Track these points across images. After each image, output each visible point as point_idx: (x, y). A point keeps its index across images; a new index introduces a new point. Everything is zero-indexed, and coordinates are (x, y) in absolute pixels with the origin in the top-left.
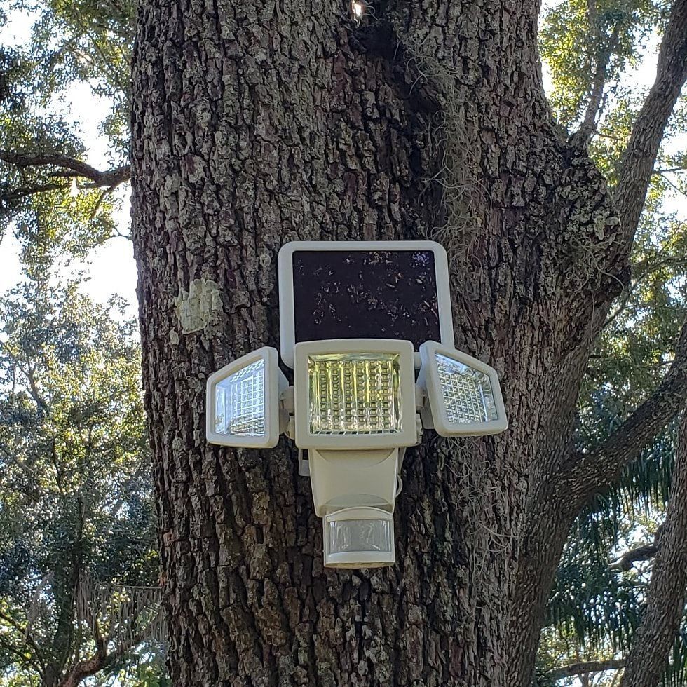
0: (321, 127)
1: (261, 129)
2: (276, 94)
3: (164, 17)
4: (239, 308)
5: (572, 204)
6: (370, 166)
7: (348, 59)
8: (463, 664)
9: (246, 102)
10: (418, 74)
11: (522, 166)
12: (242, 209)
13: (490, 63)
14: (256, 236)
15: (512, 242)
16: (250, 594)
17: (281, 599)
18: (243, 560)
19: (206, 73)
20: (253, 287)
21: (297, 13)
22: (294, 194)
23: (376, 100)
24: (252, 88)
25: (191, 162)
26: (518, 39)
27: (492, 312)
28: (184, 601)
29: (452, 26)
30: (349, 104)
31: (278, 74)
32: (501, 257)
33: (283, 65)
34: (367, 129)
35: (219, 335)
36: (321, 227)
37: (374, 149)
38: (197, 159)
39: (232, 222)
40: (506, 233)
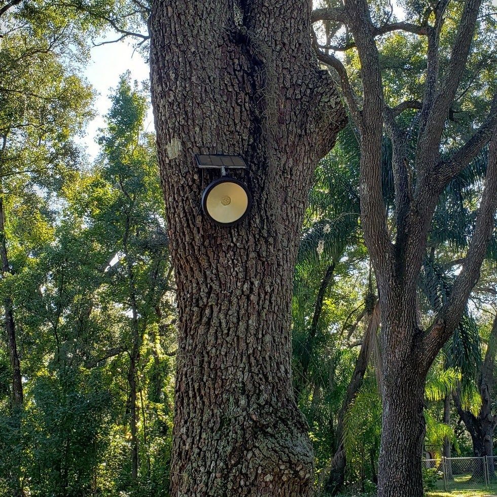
0: (218, 75)
1: (194, 79)
2: (199, 64)
3: (158, 35)
4: (188, 149)
5: (322, 94)
6: (237, 89)
7: (228, 46)
8: (271, 271)
9: (188, 69)
10: (255, 50)
11: (300, 82)
12: (188, 111)
13: (286, 41)
14: (193, 121)
15: (295, 113)
16: (196, 251)
17: (206, 252)
18: (193, 240)
19: (173, 58)
20: (193, 140)
21: (207, 30)
22: (207, 104)
23: (239, 62)
24: (190, 63)
25: (169, 94)
26: (298, 29)
27: (287, 141)
28: (176, 254)
29: (270, 27)
30: (228, 65)
31: (200, 56)
32: (291, 120)
33: (202, 52)
34: (235, 74)
35: (182, 159)
36: (219, 115)
37: (238, 82)
38: (171, 92)
39: (184, 116)
40: (294, 109)
